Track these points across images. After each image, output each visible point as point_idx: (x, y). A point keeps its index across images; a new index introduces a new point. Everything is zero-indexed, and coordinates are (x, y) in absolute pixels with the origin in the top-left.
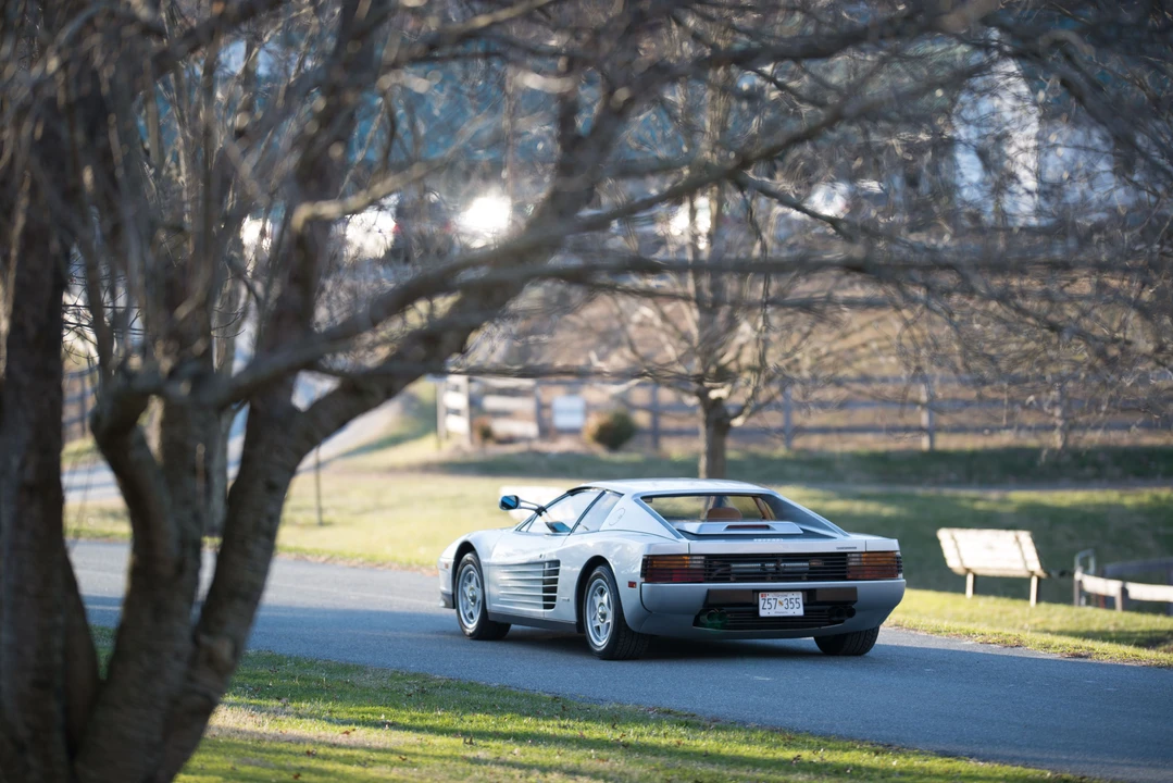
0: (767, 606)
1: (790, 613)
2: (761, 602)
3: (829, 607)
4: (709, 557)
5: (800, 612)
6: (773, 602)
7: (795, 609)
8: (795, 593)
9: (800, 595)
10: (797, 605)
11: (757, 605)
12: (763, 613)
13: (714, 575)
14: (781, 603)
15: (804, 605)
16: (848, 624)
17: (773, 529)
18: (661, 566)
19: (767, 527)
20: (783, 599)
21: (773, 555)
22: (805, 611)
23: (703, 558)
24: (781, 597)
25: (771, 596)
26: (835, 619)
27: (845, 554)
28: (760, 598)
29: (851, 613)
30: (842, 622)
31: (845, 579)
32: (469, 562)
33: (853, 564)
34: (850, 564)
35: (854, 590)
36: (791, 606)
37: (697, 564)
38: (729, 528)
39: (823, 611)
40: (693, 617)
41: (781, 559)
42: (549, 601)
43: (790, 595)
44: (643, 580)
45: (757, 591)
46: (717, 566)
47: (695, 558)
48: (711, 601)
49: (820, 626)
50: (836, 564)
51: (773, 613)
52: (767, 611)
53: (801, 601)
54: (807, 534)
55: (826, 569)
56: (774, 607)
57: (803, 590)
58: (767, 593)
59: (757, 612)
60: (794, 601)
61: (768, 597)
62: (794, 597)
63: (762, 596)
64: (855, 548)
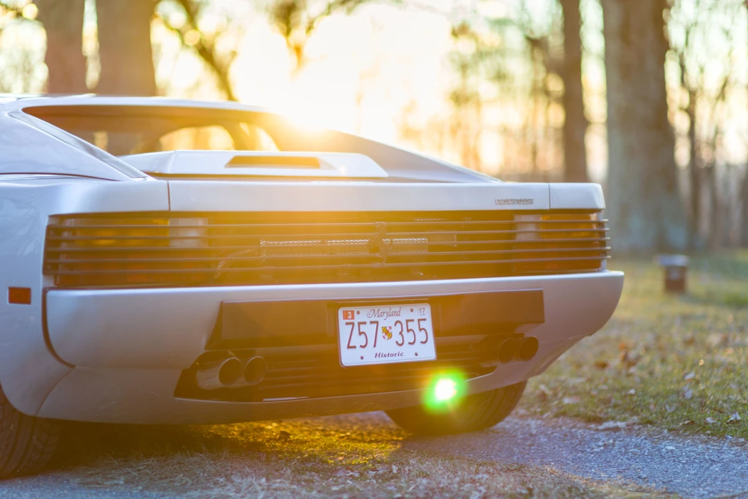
0: (358, 340)
1: (407, 354)
2: (344, 331)
4: (216, 217)
5: (428, 351)
6: (369, 329)
7: (417, 346)
8: (416, 307)
9: (426, 312)
10: (421, 336)
11: (336, 340)
12: (349, 358)
14: (387, 333)
15: (437, 333)
19: (314, 162)
20: (386, 322)
22: (438, 348)
23: (201, 221)
24: (387, 318)
25: (363, 315)
28: (342, 322)
29: (530, 350)
33: (526, 237)
35: (539, 294)
36: (409, 337)
38: (236, 161)
43: (405, 313)
45: (334, 306)
50: (496, 236)
51: (369, 357)
52: (359, 352)
53: (428, 325)
55: (460, 248)
56: (371, 342)
57: (434, 301)
58: (355, 309)
59: (336, 355)
60: (413, 326)
61: (358, 319)
62: (416, 315)
63: (346, 317)
64: (530, 201)
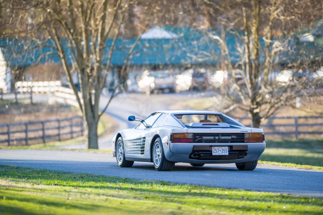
0: (215, 151)
1: (223, 154)
2: (213, 150)
3: (238, 152)
4: (194, 134)
5: (227, 154)
6: (217, 150)
7: (225, 153)
8: (225, 147)
9: (227, 148)
10: (226, 151)
11: (212, 151)
12: (213, 154)
13: (197, 140)
14: (220, 150)
15: (229, 151)
16: (246, 159)
17: (219, 125)
18: (177, 137)
19: (217, 125)
20: (221, 149)
21: (218, 134)
22: (229, 154)
23: (192, 134)
24: (220, 148)
25: (216, 148)
26: (240, 156)
27: (244, 134)
29: (246, 154)
30: (243, 158)
31: (243, 142)
32: (120, 140)
33: (247, 137)
34: (245, 137)
35: (247, 146)
36: (224, 151)
37: (190, 136)
38: (203, 125)
39: (236, 154)
40: (189, 155)
41: (220, 135)
42: (142, 152)
43: (223, 148)
44: (171, 142)
45: (212, 146)
46: (197, 137)
47: (189, 134)
48: (195, 150)
49: (235, 159)
50: (241, 137)
51: (217, 154)
52: (215, 153)
53: (227, 150)
54: (231, 127)
55: (237, 138)
56: (217, 152)
57: (228, 146)
58: (215, 147)
59: (211, 154)
60: (225, 150)
61: (215, 148)
62: (225, 148)
63: (213, 148)
64: (247, 131)
